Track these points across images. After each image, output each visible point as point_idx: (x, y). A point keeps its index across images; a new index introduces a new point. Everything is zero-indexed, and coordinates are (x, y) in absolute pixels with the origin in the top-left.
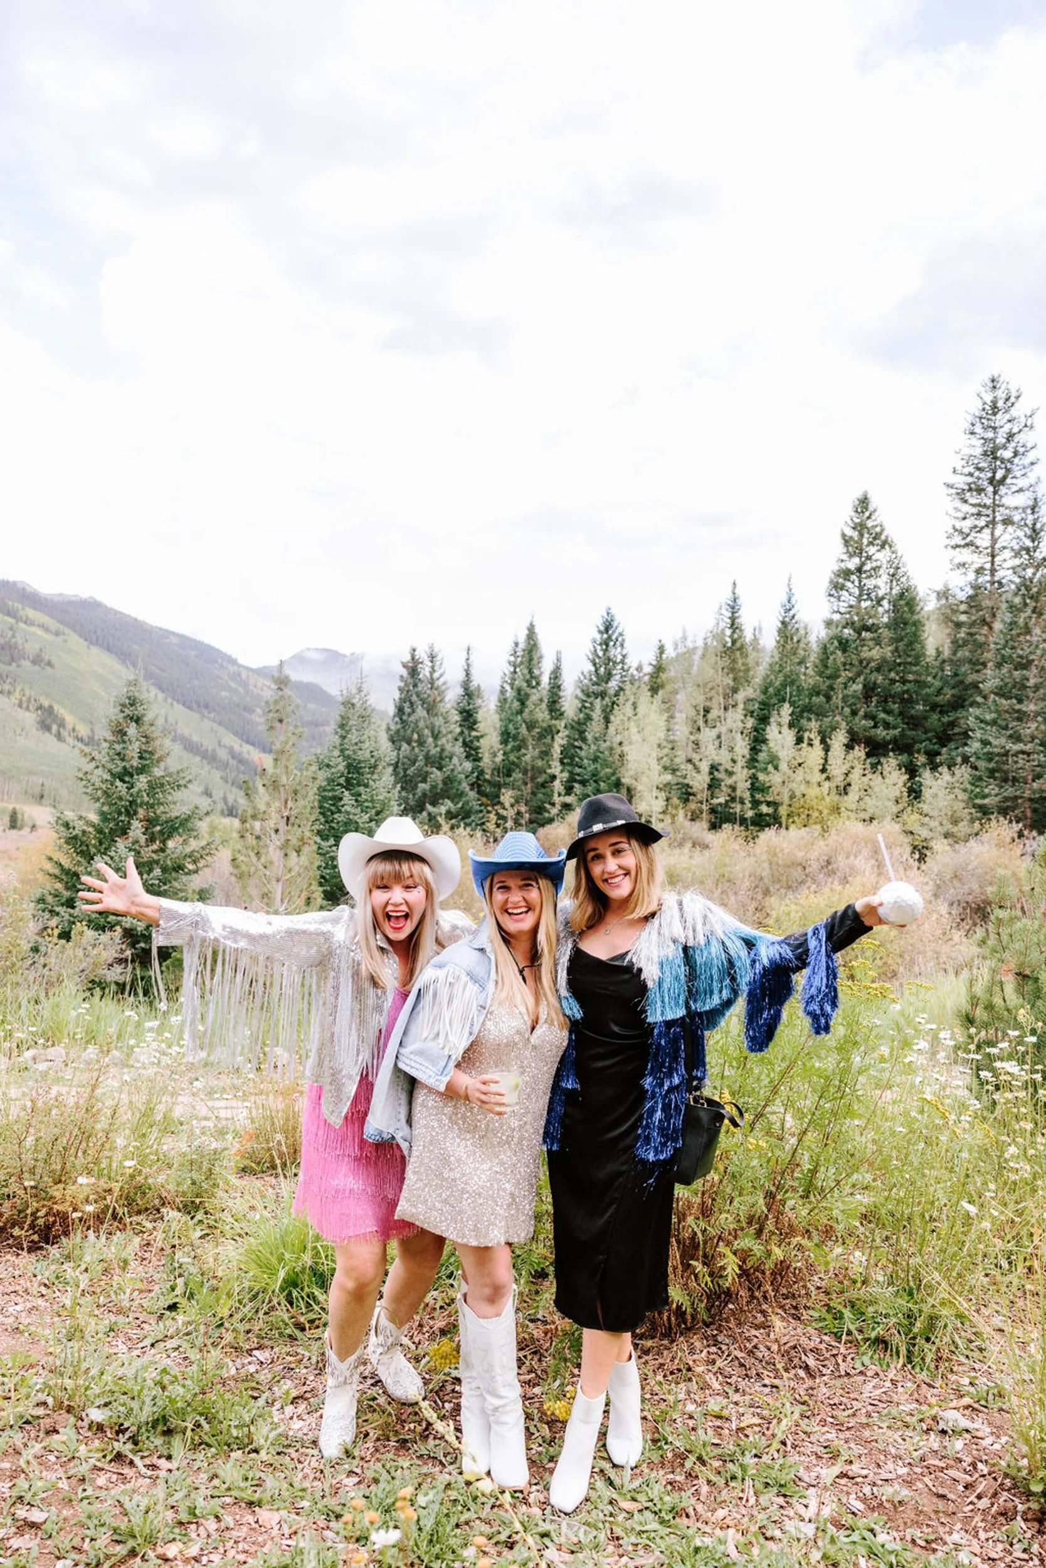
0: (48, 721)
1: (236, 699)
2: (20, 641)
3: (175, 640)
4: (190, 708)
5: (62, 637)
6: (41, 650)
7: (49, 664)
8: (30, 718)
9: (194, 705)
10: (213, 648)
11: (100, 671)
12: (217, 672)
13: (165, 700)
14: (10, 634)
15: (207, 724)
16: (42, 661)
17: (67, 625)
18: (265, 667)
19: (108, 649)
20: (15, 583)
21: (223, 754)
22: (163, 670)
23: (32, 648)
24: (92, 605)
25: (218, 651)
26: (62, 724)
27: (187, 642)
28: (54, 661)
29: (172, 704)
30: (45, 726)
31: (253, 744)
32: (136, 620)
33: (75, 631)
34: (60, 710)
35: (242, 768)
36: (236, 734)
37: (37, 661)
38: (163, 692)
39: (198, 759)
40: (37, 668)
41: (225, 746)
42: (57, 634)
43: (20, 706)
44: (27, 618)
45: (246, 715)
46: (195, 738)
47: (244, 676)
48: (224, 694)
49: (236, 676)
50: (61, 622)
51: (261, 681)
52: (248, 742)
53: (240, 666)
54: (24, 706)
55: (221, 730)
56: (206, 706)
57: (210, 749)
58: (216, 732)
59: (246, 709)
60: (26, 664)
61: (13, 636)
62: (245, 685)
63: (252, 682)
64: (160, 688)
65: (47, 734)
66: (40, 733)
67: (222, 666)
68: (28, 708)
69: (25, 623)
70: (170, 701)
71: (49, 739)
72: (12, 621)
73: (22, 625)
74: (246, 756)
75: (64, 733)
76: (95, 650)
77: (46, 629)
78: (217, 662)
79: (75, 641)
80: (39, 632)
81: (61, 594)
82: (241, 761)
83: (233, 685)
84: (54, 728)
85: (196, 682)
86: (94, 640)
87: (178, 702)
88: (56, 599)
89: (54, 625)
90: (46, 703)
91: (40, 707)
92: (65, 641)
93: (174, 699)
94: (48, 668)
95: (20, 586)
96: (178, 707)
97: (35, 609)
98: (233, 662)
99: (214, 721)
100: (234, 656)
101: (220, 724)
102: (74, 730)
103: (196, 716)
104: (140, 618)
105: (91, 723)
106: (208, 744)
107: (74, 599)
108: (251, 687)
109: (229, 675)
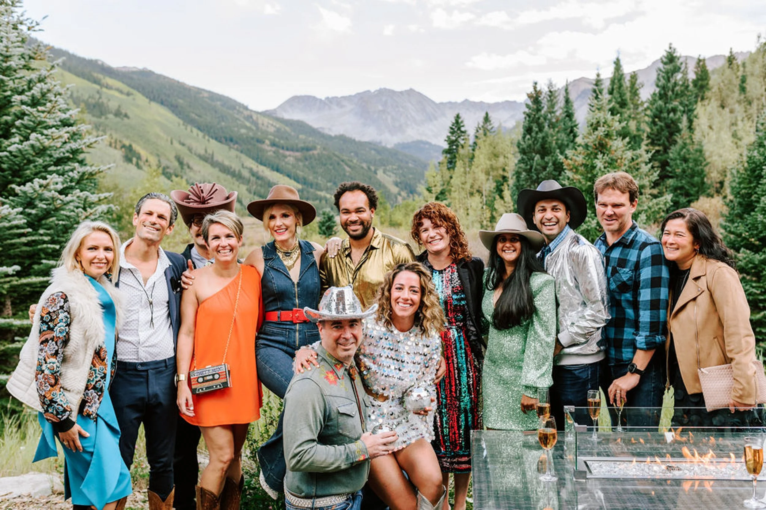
0: (130, 156)
1: (251, 134)
2: (105, 101)
3: (206, 95)
4: (220, 142)
5: (131, 97)
6: (119, 106)
7: (126, 116)
8: (118, 154)
9: (223, 140)
10: (231, 99)
11: (159, 119)
12: (236, 116)
13: (204, 137)
14: (97, 96)
15: (233, 153)
16: (121, 114)
17: (133, 87)
18: (267, 111)
19: (162, 103)
20: (96, 61)
21: (246, 174)
22: (199, 116)
23: (113, 105)
24: (146, 74)
25: (235, 101)
26: (139, 158)
27: (214, 96)
28: (129, 114)
29: (209, 140)
30: (128, 159)
31: (265, 165)
32: (178, 82)
33: (139, 92)
34: (136, 147)
35: (259, 182)
36: (253, 159)
37: (118, 114)
38: (201, 131)
39: (229, 177)
40: (118, 119)
41: (246, 168)
42: (128, 94)
43: (110, 145)
44: (107, 84)
45: (259, 145)
46: (227, 163)
47: (254, 117)
48: (243, 131)
49: (249, 118)
50: (129, 85)
51: (266, 121)
52: (261, 163)
53: (251, 111)
54: (113, 145)
55: (243, 157)
56: (231, 140)
57: (237, 170)
58: (240, 158)
59: (258, 141)
60: (111, 116)
61: (100, 98)
62: (255, 123)
63: (260, 122)
64: (199, 129)
65: (130, 165)
66: (126, 164)
67: (239, 111)
68: (115, 148)
69: (107, 87)
70: (207, 137)
71: (132, 167)
72: (97, 87)
73: (104, 90)
74: (261, 173)
75: (141, 163)
76: (154, 105)
77: (121, 92)
78: (235, 109)
79: (141, 99)
80: (117, 94)
81: (124, 67)
82: (258, 178)
83: (248, 124)
84: (134, 160)
85: (223, 124)
86: (152, 97)
87: (212, 138)
88: (124, 70)
89: (125, 88)
90: (127, 143)
91: (123, 146)
92: (134, 99)
93: (209, 135)
94: (125, 119)
95: (100, 63)
96: (213, 142)
97: (111, 77)
98: (246, 108)
99: (237, 150)
100: (245, 104)
101: (242, 152)
102: (147, 161)
103: (226, 147)
104: (181, 80)
105: (158, 155)
106: (235, 166)
107: (134, 70)
108: (260, 126)
109: (244, 118)
